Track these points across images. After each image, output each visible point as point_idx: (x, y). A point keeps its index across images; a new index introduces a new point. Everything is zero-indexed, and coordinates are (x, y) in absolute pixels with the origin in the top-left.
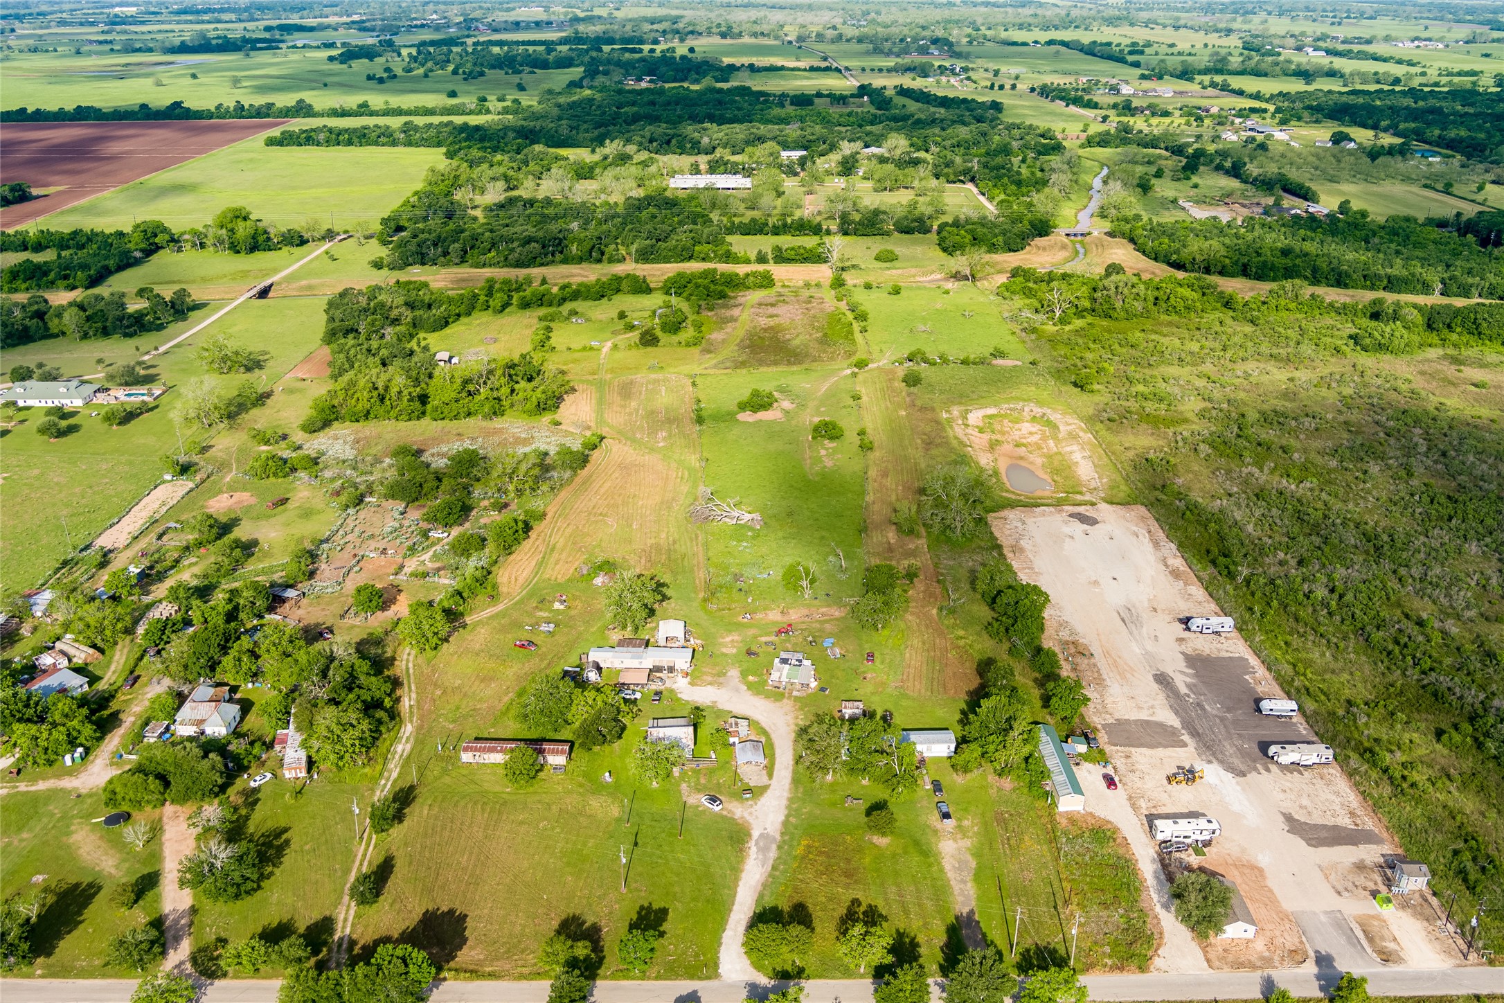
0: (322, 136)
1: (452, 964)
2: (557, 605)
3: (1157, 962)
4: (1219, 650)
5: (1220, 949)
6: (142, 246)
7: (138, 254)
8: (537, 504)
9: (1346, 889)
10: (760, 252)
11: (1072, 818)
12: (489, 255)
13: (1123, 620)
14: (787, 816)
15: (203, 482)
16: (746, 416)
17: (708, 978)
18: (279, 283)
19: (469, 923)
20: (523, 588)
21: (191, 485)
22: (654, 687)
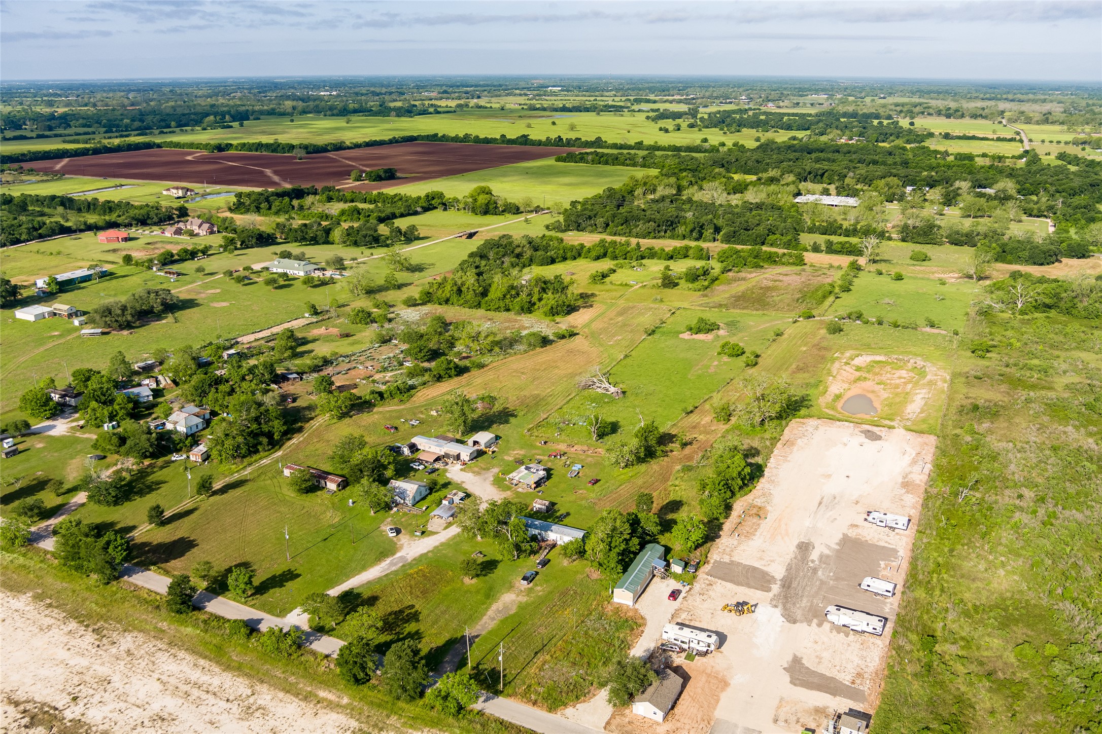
0: (590, 157)
1: (162, 565)
2: (434, 413)
3: (569, 711)
4: (879, 540)
5: (627, 720)
6: (424, 205)
7: (419, 209)
8: (487, 359)
9: (786, 721)
10: (815, 243)
11: (618, 609)
12: (620, 228)
13: (820, 503)
14: (429, 552)
15: (322, 320)
16: (686, 336)
17: (278, 616)
18: (482, 232)
19: (195, 550)
20: (426, 401)
21: (315, 320)
22: (437, 466)
